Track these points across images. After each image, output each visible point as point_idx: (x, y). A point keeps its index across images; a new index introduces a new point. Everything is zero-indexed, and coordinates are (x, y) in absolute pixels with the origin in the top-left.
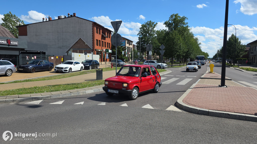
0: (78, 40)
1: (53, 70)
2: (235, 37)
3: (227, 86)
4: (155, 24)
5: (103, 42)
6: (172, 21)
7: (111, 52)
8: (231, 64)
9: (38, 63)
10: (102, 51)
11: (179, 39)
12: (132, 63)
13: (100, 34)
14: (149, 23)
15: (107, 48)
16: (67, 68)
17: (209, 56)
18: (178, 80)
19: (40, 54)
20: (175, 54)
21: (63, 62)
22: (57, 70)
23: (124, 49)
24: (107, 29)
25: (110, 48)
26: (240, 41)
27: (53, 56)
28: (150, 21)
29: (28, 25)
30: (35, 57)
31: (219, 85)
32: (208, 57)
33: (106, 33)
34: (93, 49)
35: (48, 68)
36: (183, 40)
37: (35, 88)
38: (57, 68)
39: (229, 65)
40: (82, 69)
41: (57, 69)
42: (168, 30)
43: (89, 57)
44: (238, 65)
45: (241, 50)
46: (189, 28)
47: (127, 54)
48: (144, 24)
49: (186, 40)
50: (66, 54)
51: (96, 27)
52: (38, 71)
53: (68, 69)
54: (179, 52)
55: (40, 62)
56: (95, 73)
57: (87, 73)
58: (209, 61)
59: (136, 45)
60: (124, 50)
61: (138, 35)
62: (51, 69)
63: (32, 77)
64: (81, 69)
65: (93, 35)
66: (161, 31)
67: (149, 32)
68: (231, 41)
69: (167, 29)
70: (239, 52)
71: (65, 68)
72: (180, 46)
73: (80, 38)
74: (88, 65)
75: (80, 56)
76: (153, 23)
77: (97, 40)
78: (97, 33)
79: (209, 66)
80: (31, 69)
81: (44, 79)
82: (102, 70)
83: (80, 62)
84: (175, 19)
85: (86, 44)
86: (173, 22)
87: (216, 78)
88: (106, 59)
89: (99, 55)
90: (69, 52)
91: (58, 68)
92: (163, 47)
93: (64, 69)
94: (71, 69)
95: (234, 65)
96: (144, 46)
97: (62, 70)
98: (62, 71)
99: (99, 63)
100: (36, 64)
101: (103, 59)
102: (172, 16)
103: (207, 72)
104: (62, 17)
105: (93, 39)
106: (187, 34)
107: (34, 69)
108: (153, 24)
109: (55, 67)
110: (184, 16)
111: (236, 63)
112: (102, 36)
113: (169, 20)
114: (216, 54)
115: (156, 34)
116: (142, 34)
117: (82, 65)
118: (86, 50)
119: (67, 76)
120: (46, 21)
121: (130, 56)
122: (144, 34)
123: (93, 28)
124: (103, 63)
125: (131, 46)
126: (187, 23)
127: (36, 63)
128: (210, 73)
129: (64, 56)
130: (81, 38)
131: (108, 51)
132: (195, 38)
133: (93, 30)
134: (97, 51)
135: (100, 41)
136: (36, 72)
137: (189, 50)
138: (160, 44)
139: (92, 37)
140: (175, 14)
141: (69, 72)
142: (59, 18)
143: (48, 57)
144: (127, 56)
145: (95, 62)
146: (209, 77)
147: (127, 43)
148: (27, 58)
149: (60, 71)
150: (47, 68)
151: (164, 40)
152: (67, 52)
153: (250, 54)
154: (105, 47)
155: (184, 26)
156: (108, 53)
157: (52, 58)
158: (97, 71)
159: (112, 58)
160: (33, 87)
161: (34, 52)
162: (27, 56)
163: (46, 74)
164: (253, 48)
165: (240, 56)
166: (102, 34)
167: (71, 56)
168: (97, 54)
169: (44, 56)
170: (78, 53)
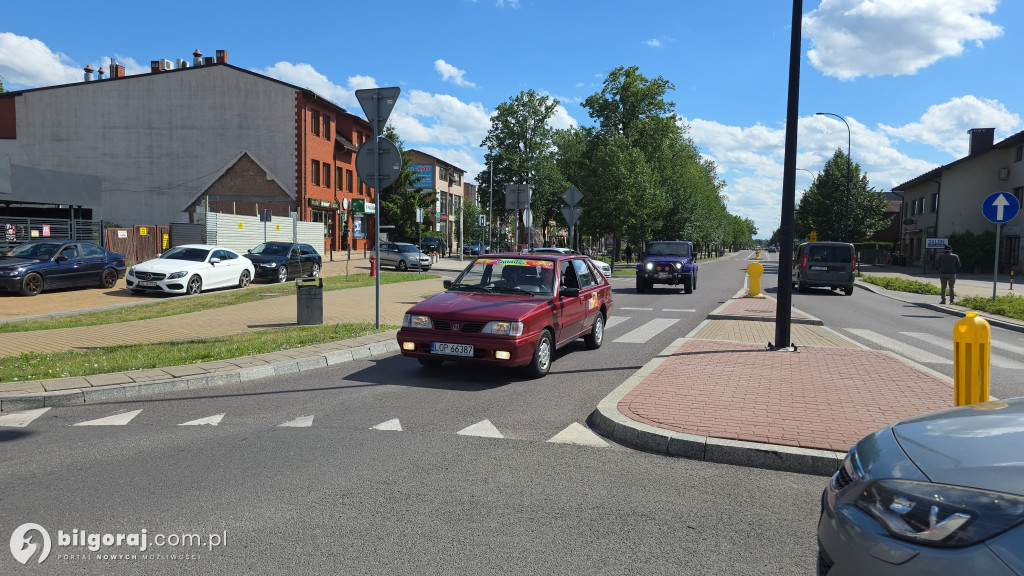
0: (235, 161)
1: (121, 284)
2: (848, 161)
3: (795, 349)
4: (549, 103)
5: (340, 169)
6: (615, 94)
7: (373, 211)
9: (57, 255)
10: (335, 206)
12: (457, 258)
13: (329, 139)
14: (526, 99)
15: (355, 195)
16: (180, 275)
17: (755, 233)
18: (625, 323)
19: (69, 217)
20: (623, 222)
21: (169, 253)
22: (138, 286)
23: (428, 201)
24: (357, 120)
25: (369, 194)
26: (864, 177)
27: (126, 226)
28: (531, 94)
29: (19, 93)
30: (46, 230)
31: (769, 344)
32: (754, 237)
33: (355, 135)
34: (299, 199)
35: (99, 275)
37: (27, 358)
38: (139, 278)
40: (245, 279)
41: (136, 281)
42: (600, 129)
43: (283, 229)
45: (869, 211)
46: (678, 124)
47: (442, 220)
48: (509, 102)
50: (185, 218)
51: (312, 110)
52: (55, 286)
53: (184, 281)
55: (65, 249)
58: (758, 252)
59: (477, 184)
60: (425, 206)
61: (485, 147)
62: (114, 281)
63: (25, 314)
64: (241, 281)
65: (299, 143)
66: (573, 131)
67: (528, 136)
68: (832, 175)
69: (596, 124)
70: (863, 218)
71: (172, 276)
73: (246, 154)
74: (274, 265)
75: (240, 226)
76: (543, 100)
77: (316, 163)
78: (318, 135)
79: (748, 270)
80: (21, 280)
82: (320, 285)
83: (240, 252)
84: (625, 88)
85: (268, 178)
86: (618, 98)
88: (354, 241)
89: (322, 225)
90: (199, 209)
91: (141, 275)
92: (573, 196)
93: (167, 281)
94: (197, 278)
97: (159, 283)
98: (158, 287)
99: (320, 257)
100: (47, 257)
101: (339, 240)
102: (614, 75)
103: (741, 293)
104: (168, 66)
105: (299, 157)
106: (671, 146)
107: (34, 279)
108: (540, 104)
109: (131, 273)
110: (660, 79)
112: (338, 147)
113: (604, 91)
115: (554, 144)
116: (500, 142)
117: (248, 265)
118: (268, 201)
120: (100, 81)
121: (454, 228)
122: (508, 142)
123: (298, 114)
124: (340, 255)
125: (458, 190)
126: (672, 105)
127: (46, 253)
128: (750, 296)
129: (172, 226)
130: (248, 153)
131: (361, 208)
132: (702, 162)
133: (299, 121)
134: (314, 207)
135: (327, 166)
136: (43, 292)
137: (676, 207)
138: (568, 184)
139: (296, 149)
140: (626, 68)
141: (188, 293)
142: (157, 69)
143: (105, 231)
144: (442, 227)
145: (304, 253)
146: (741, 313)
147: (441, 178)
148: (11, 231)
149: (149, 288)
150: (96, 276)
151: (581, 165)
152: (190, 210)
153: (904, 226)
154: (351, 191)
155: (662, 116)
156: (360, 215)
157: (122, 234)
158: (300, 287)
159: (378, 235)
160: (17, 354)
161: (42, 207)
162: (8, 226)
163: (90, 300)
164: (914, 202)
165: (865, 234)
166: (338, 139)
167: (203, 227)
168: (316, 218)
169: (84, 224)
170: (234, 216)
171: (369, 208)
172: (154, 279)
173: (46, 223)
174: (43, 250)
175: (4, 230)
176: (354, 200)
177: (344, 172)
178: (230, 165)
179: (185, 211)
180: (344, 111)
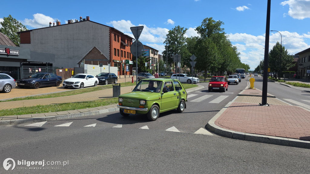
0: (92, 49)
1: (61, 85)
2: (281, 46)
3: (269, 105)
4: (184, 29)
6: (205, 26)
7: (132, 63)
8: (276, 78)
9: (44, 77)
10: (121, 62)
11: (213, 48)
13: (119, 42)
14: (177, 29)
15: (127, 58)
16: (78, 83)
17: (250, 69)
18: (212, 97)
19: (46, 66)
20: (209, 66)
21: (74, 76)
22: (66, 86)
23: (148, 60)
24: (127, 36)
25: (130, 58)
26: (286, 51)
27: (62, 68)
28: (179, 27)
29: (31, 30)
30: (40, 70)
31: (260, 104)
33: (126, 41)
34: (110, 60)
36: (218, 49)
37: (38, 107)
39: (274, 80)
40: (96, 84)
41: (65, 84)
42: (200, 37)
43: (106, 69)
44: (285, 80)
45: (288, 61)
46: (225, 35)
47: (152, 66)
48: (172, 30)
49: (221, 49)
50: (78, 66)
51: (114, 34)
52: (43, 86)
53: (79, 84)
54: (213, 64)
55: (46, 75)
56: (112, 89)
57: (102, 89)
58: (250, 75)
59: (162, 55)
60: (147, 62)
61: (165, 43)
62: (59, 84)
63: (36, 94)
64: (95, 84)
65: (110, 43)
66: (192, 38)
67: (178, 40)
68: (276, 50)
69: (199, 36)
70: (286, 64)
71: (76, 83)
72: (215, 57)
73: (95, 47)
74: (104, 79)
75: (94, 68)
76: (182, 29)
77: (115, 49)
78: (116, 41)
79: (250, 80)
80: (34, 84)
81: (50, 96)
82: (120, 85)
83: (94, 76)
84: (208, 24)
85: (101, 54)
86: (206, 27)
87: (257, 95)
88: (126, 72)
89: (117, 68)
90: (82, 63)
91: (67, 83)
92: (193, 58)
93: (74, 84)
94: (83, 84)
95: (280, 79)
96: (172, 56)
97: (72, 85)
98: (72, 86)
99: (117, 77)
100: (41, 77)
102: (205, 21)
103: (247, 87)
104: (73, 22)
105: (110, 47)
106: (223, 42)
107: (37, 84)
109: (64, 82)
110: (219, 21)
111: (282, 77)
112: (122, 44)
113: (202, 25)
114: (258, 67)
115: (186, 42)
116: (170, 42)
117: (97, 79)
118: (101, 61)
119: (78, 93)
120: (54, 26)
121: (155, 68)
122: (172, 42)
123: (110, 35)
124: (122, 76)
125: (156, 57)
126: (223, 29)
127: (40, 76)
128: (250, 88)
129: (74, 68)
131: (128, 62)
132: (232, 47)
133: (110, 37)
134: (115, 62)
135: (118, 50)
136: (40, 88)
137: (225, 61)
138: (191, 54)
139: (109, 45)
140: (209, 18)
142: (69, 22)
143: (56, 70)
144: (152, 68)
145: (112, 76)
146: (248, 94)
147: (152, 53)
148: (30, 70)
149: (69, 86)
150: (54, 83)
151: (195, 49)
152: (79, 63)
153: (299, 66)
154: (125, 57)
155: (220, 32)
156: (128, 64)
157: (61, 71)
158: (114, 86)
159: (133, 70)
160: (35, 105)
161: (38, 63)
162: (30, 69)
163: (53, 90)
164: (303, 58)
165: (286, 69)
166: (121, 42)
167: (83, 68)
168: (115, 66)
169: (50, 68)
170: (92, 65)
171: (131, 62)
172: (70, 84)
173: (40, 68)
174: (40, 75)
175: (29, 70)
176: (126, 60)
177: (123, 52)
178: (90, 50)
179: (78, 64)
180: (123, 33)
